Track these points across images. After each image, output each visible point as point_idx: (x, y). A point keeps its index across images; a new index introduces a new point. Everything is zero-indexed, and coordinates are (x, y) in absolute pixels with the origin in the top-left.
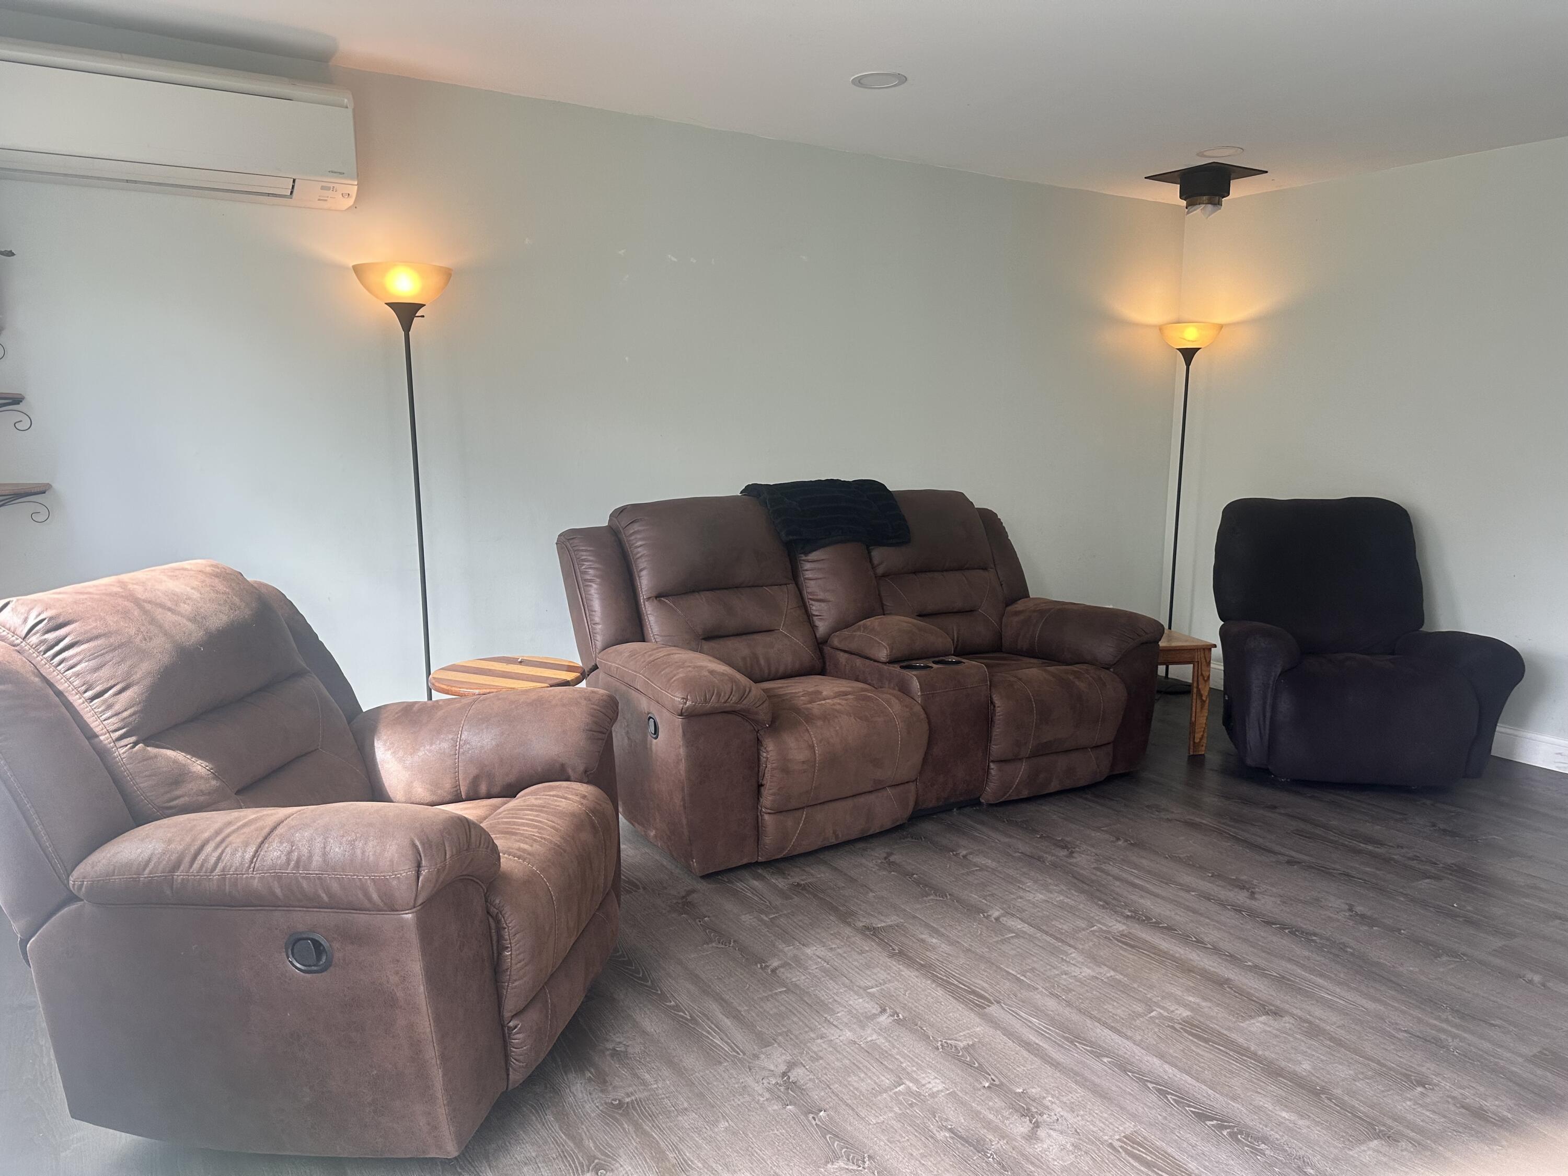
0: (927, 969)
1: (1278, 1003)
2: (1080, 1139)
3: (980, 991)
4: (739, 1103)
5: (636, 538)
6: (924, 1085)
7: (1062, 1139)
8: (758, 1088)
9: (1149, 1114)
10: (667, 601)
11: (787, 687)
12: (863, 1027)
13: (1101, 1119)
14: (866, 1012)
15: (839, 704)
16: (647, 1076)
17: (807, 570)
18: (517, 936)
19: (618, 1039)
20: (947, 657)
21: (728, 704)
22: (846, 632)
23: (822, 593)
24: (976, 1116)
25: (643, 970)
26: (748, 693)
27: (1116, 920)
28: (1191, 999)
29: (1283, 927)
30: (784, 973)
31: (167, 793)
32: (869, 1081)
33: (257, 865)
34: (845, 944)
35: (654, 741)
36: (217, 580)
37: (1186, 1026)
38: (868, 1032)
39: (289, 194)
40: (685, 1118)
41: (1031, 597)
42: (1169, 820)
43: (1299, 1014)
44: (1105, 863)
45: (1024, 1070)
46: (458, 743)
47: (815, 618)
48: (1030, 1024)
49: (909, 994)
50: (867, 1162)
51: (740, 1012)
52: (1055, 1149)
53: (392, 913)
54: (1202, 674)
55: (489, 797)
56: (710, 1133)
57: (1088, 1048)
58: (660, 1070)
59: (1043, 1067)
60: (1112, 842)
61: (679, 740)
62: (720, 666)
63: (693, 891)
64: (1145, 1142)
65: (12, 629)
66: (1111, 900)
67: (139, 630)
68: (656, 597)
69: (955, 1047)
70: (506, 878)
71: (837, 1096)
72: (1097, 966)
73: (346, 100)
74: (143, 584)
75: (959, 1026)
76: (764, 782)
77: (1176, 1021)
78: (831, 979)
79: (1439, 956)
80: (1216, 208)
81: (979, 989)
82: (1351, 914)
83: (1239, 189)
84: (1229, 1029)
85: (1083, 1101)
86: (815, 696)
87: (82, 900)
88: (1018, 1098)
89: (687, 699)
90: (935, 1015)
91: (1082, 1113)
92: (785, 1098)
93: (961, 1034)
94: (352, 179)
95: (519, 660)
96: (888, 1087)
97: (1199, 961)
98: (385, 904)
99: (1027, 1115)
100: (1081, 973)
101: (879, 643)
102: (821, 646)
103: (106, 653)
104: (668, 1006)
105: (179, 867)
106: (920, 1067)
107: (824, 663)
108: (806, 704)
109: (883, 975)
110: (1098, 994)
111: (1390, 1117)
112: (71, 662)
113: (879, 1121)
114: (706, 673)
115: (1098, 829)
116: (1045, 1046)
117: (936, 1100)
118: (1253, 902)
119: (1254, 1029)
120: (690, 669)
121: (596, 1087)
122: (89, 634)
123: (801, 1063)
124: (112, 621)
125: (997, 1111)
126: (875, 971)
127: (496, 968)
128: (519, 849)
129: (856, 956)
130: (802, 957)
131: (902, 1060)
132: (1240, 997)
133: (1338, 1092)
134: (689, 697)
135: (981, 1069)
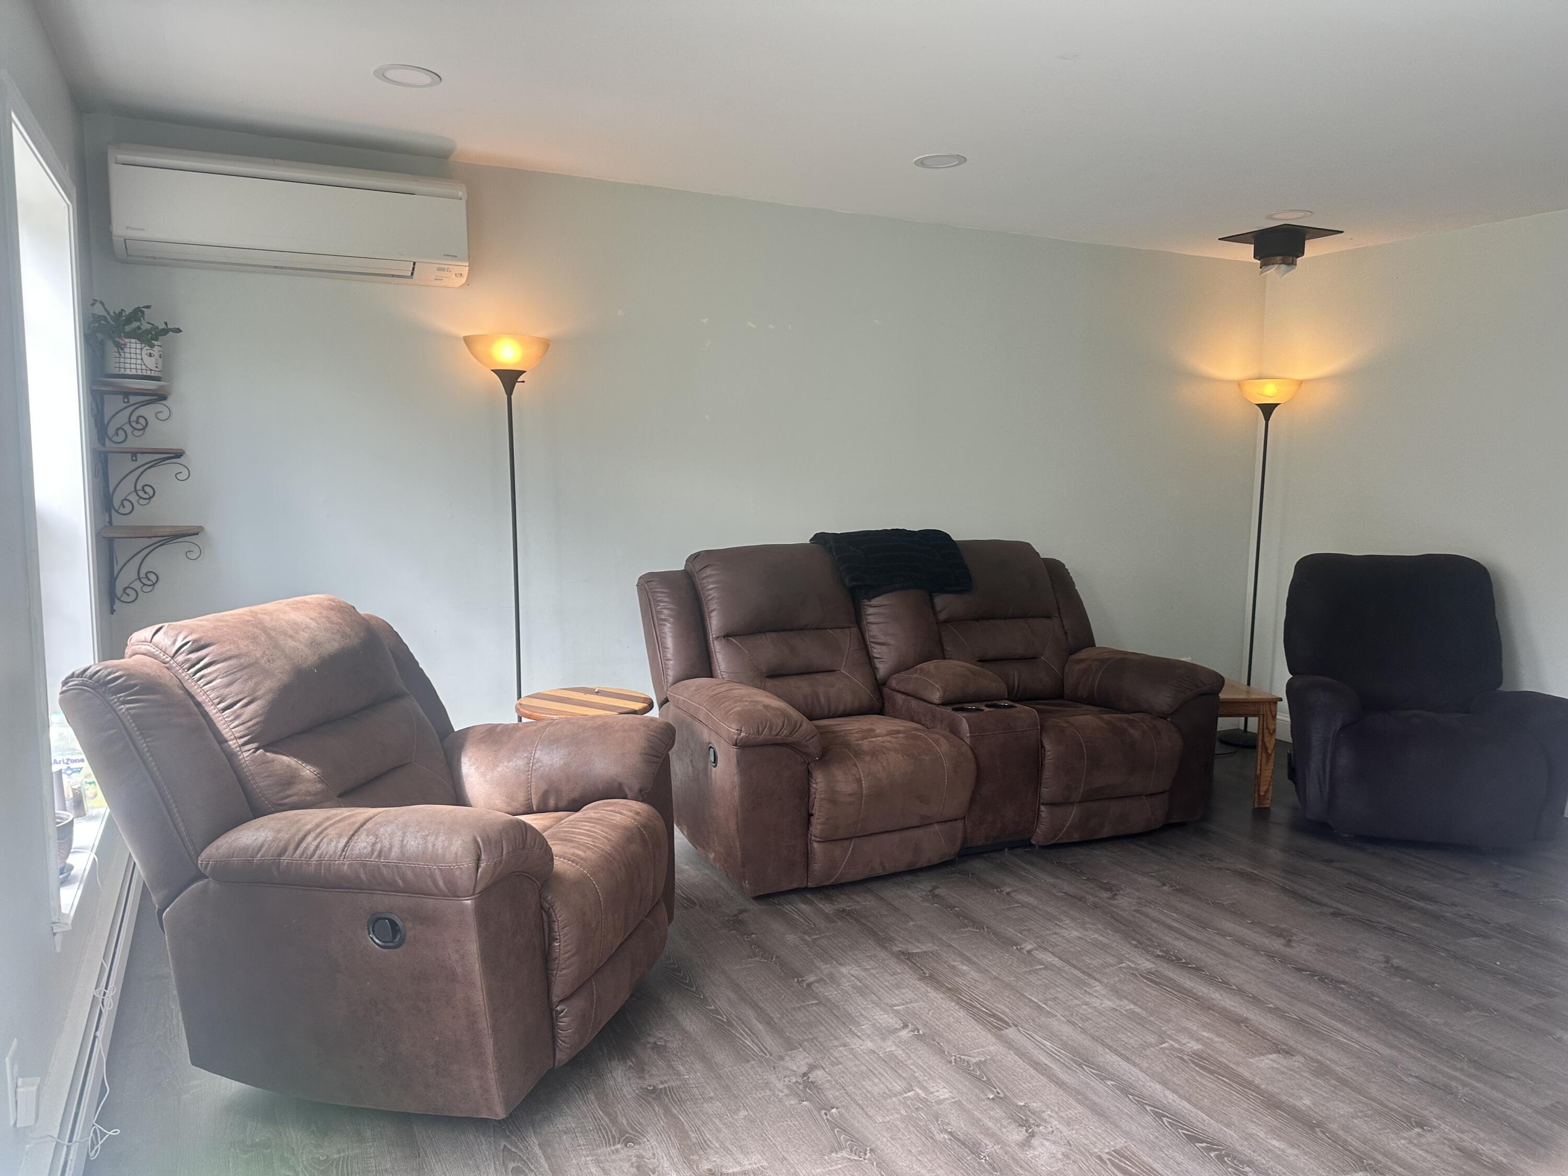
0: (953, 992)
1: (1292, 1043)
2: (1071, 1150)
3: (1000, 1014)
4: (760, 1096)
5: (708, 582)
6: (932, 1093)
7: (1053, 1149)
8: (780, 1085)
9: (1142, 1133)
10: (734, 640)
11: (844, 724)
12: (884, 1040)
13: (1095, 1134)
14: (888, 1026)
15: (889, 741)
16: (681, 1068)
17: (869, 615)
18: (566, 929)
19: (659, 1035)
20: (1000, 701)
21: (779, 737)
22: (903, 675)
23: (882, 637)
24: (977, 1122)
25: (690, 977)
26: (800, 727)
27: (1146, 959)
28: (1205, 1034)
29: (1313, 973)
30: (819, 989)
31: (279, 792)
32: (882, 1086)
33: (347, 854)
34: (880, 966)
35: (714, 769)
36: (332, 613)
37: (1194, 1058)
38: (888, 1044)
39: (410, 275)
40: (710, 1105)
41: (1097, 646)
42: (1219, 869)
43: (1311, 1055)
44: (1146, 906)
45: (1029, 1086)
46: (531, 761)
47: (876, 660)
48: (1043, 1047)
49: (933, 1013)
50: (869, 1154)
51: (772, 1018)
52: (1045, 1157)
53: (455, 899)
54: (1267, 728)
55: (556, 810)
56: (731, 1119)
57: (1095, 1072)
58: (694, 1064)
59: (1048, 1085)
60: (1158, 886)
61: (733, 769)
62: (776, 702)
63: (745, 911)
64: (1134, 1157)
65: (164, 649)
66: (1145, 940)
67: (264, 653)
68: (724, 637)
69: (968, 1062)
70: (558, 878)
71: (850, 1096)
72: (1118, 998)
73: (460, 193)
74: (271, 614)
75: (974, 1044)
76: (813, 812)
77: (1186, 1053)
78: (861, 995)
79: (1469, 1010)
80: (1290, 267)
81: (1000, 1013)
82: (1386, 965)
83: (1312, 248)
84: (1237, 1064)
85: (1080, 1117)
86: (869, 733)
87: (207, 878)
88: (1019, 1110)
89: (741, 731)
90: (954, 1033)
91: (1077, 1127)
92: (802, 1095)
93: (976, 1051)
94: (464, 261)
95: (596, 690)
96: (898, 1093)
97: (1220, 1000)
98: (449, 891)
99: (1024, 1126)
100: (1102, 1004)
101: (933, 685)
102: (880, 687)
103: (237, 671)
104: (708, 1010)
105: (285, 852)
106: (931, 1077)
107: (883, 703)
108: (857, 740)
109: (910, 995)
110: (1114, 1024)
111: (1380, 1153)
112: (209, 678)
113: (885, 1121)
114: (761, 708)
115: (1146, 874)
116: (1054, 1067)
117: (941, 1106)
118: (1288, 949)
119: (1262, 1065)
120: (746, 703)
121: (636, 1075)
122: (224, 655)
123: (822, 1066)
124: (244, 645)
125: (996, 1120)
126: (904, 991)
127: (547, 957)
128: (573, 854)
129: (888, 977)
130: (838, 975)
131: (915, 1070)
132: (1255, 1035)
133: (1334, 1126)
134: (743, 729)
135: (989, 1083)
